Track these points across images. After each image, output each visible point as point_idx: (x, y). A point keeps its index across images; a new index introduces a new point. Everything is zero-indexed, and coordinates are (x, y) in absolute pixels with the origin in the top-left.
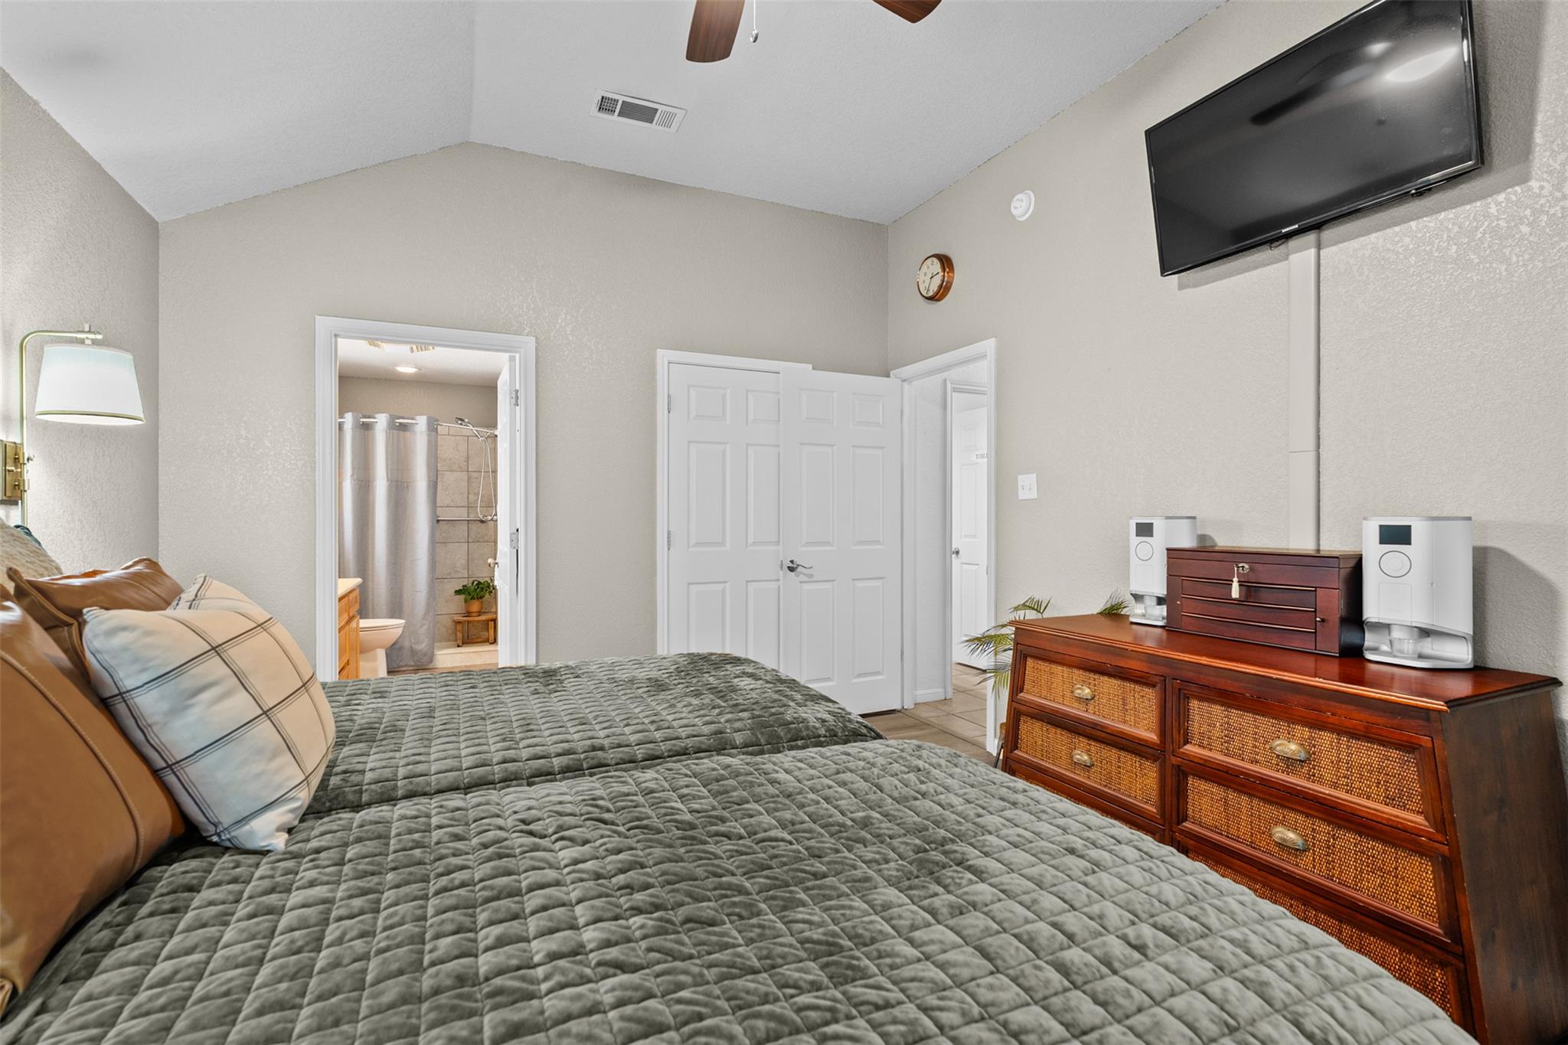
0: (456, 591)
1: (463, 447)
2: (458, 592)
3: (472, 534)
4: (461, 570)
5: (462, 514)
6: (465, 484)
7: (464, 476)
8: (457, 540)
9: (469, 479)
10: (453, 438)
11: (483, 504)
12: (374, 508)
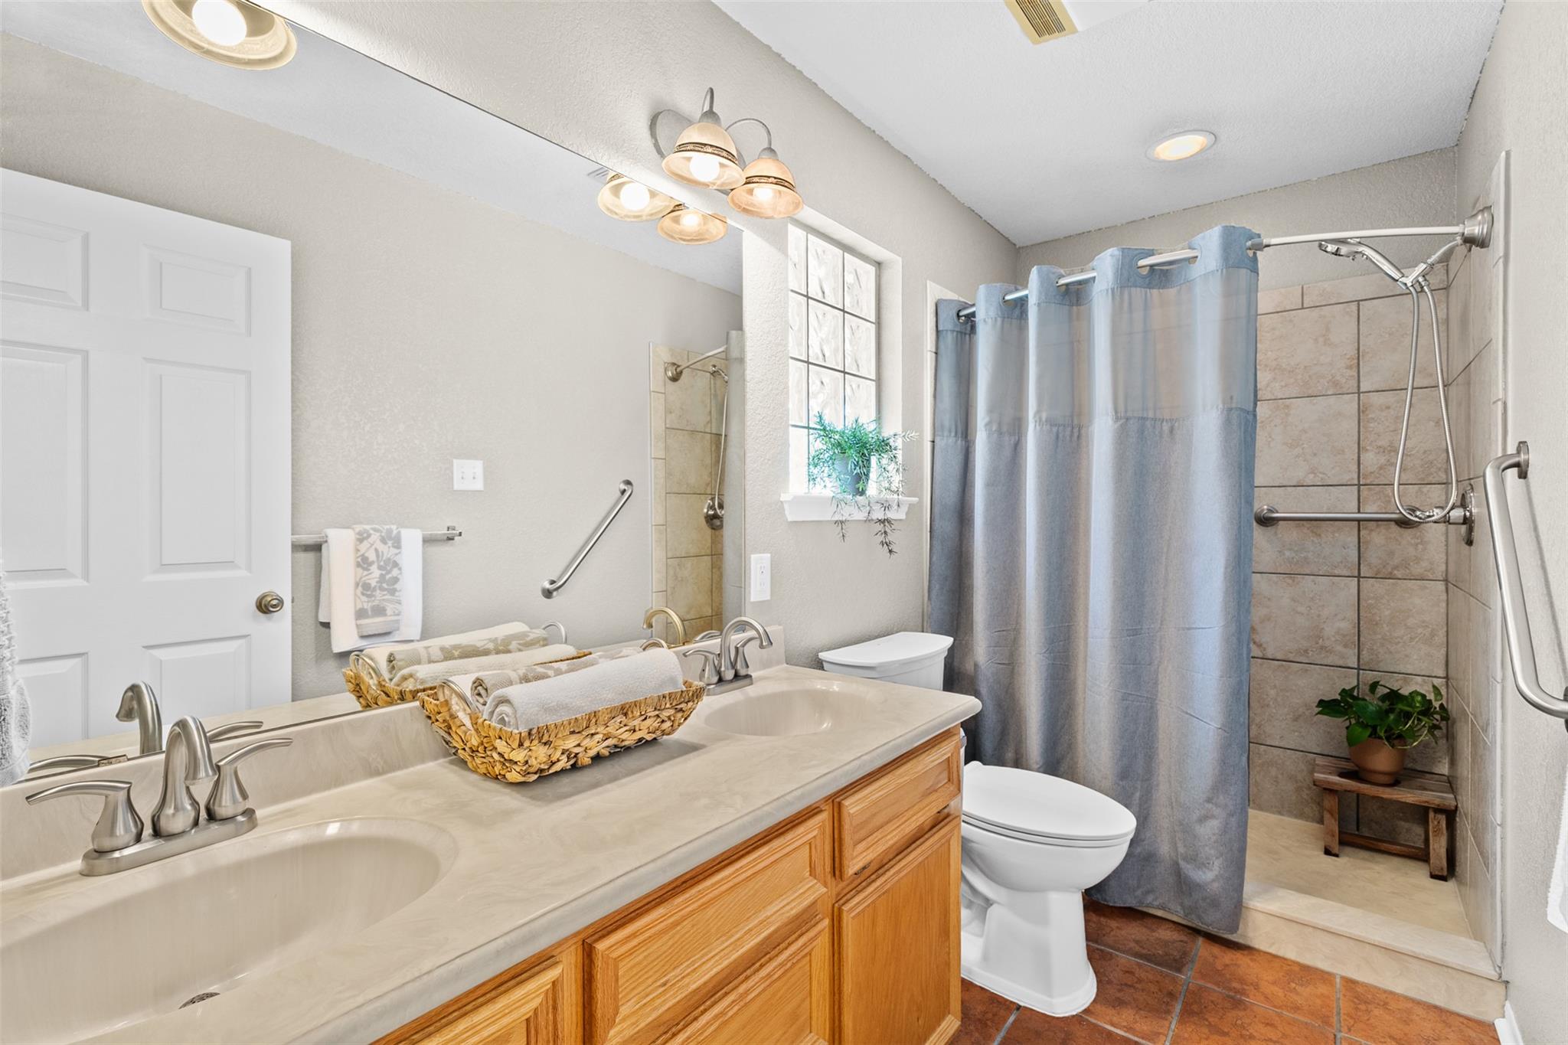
0: (1321, 703)
1: (1344, 332)
2: (1327, 707)
3: (1373, 557)
4: (1339, 648)
5: (1345, 504)
6: (1349, 426)
7: (1349, 405)
8: (1324, 569)
9: (1361, 411)
10: (1316, 313)
11: (1408, 477)
12: (1089, 484)
